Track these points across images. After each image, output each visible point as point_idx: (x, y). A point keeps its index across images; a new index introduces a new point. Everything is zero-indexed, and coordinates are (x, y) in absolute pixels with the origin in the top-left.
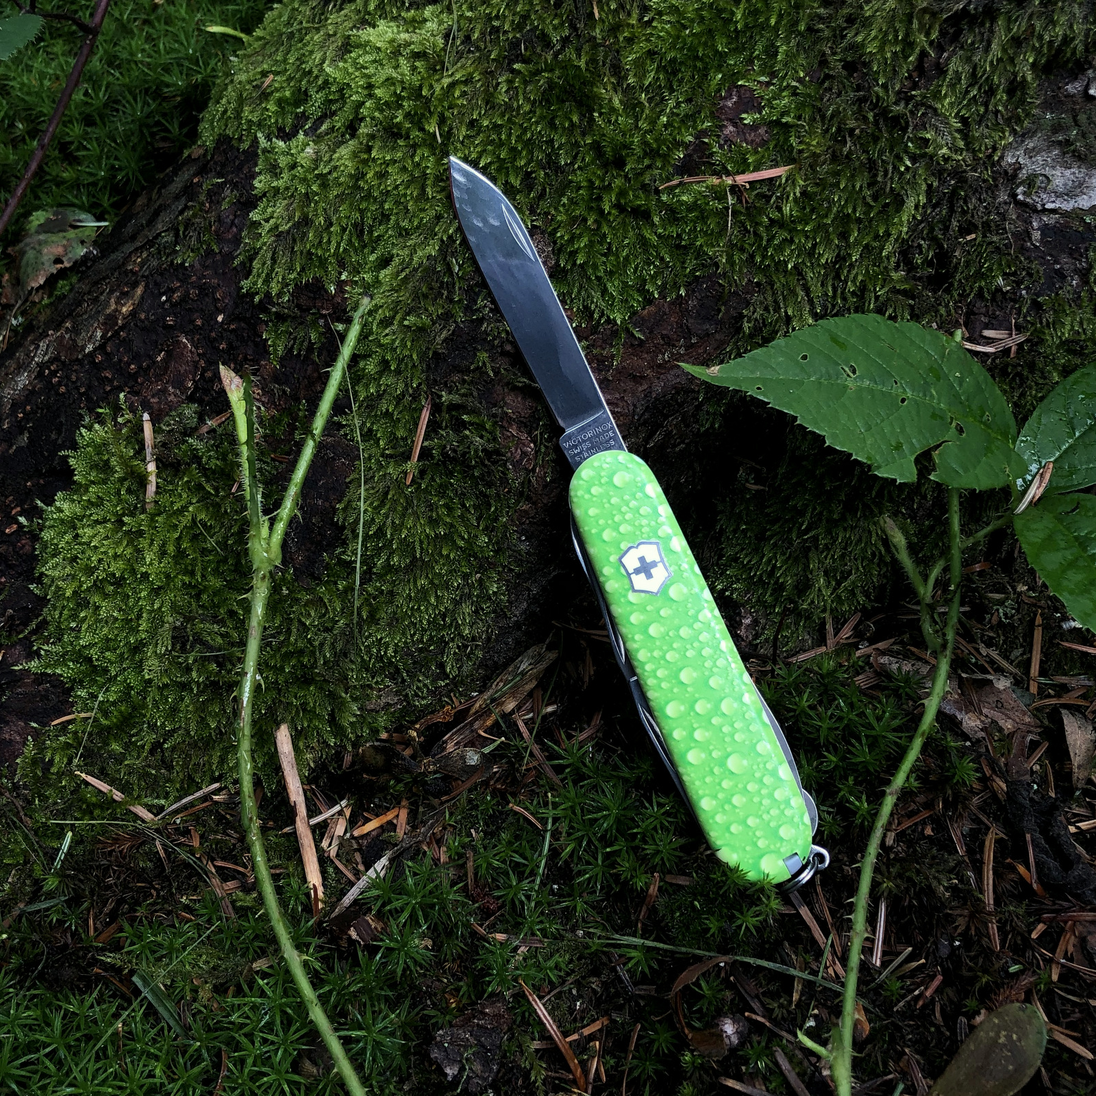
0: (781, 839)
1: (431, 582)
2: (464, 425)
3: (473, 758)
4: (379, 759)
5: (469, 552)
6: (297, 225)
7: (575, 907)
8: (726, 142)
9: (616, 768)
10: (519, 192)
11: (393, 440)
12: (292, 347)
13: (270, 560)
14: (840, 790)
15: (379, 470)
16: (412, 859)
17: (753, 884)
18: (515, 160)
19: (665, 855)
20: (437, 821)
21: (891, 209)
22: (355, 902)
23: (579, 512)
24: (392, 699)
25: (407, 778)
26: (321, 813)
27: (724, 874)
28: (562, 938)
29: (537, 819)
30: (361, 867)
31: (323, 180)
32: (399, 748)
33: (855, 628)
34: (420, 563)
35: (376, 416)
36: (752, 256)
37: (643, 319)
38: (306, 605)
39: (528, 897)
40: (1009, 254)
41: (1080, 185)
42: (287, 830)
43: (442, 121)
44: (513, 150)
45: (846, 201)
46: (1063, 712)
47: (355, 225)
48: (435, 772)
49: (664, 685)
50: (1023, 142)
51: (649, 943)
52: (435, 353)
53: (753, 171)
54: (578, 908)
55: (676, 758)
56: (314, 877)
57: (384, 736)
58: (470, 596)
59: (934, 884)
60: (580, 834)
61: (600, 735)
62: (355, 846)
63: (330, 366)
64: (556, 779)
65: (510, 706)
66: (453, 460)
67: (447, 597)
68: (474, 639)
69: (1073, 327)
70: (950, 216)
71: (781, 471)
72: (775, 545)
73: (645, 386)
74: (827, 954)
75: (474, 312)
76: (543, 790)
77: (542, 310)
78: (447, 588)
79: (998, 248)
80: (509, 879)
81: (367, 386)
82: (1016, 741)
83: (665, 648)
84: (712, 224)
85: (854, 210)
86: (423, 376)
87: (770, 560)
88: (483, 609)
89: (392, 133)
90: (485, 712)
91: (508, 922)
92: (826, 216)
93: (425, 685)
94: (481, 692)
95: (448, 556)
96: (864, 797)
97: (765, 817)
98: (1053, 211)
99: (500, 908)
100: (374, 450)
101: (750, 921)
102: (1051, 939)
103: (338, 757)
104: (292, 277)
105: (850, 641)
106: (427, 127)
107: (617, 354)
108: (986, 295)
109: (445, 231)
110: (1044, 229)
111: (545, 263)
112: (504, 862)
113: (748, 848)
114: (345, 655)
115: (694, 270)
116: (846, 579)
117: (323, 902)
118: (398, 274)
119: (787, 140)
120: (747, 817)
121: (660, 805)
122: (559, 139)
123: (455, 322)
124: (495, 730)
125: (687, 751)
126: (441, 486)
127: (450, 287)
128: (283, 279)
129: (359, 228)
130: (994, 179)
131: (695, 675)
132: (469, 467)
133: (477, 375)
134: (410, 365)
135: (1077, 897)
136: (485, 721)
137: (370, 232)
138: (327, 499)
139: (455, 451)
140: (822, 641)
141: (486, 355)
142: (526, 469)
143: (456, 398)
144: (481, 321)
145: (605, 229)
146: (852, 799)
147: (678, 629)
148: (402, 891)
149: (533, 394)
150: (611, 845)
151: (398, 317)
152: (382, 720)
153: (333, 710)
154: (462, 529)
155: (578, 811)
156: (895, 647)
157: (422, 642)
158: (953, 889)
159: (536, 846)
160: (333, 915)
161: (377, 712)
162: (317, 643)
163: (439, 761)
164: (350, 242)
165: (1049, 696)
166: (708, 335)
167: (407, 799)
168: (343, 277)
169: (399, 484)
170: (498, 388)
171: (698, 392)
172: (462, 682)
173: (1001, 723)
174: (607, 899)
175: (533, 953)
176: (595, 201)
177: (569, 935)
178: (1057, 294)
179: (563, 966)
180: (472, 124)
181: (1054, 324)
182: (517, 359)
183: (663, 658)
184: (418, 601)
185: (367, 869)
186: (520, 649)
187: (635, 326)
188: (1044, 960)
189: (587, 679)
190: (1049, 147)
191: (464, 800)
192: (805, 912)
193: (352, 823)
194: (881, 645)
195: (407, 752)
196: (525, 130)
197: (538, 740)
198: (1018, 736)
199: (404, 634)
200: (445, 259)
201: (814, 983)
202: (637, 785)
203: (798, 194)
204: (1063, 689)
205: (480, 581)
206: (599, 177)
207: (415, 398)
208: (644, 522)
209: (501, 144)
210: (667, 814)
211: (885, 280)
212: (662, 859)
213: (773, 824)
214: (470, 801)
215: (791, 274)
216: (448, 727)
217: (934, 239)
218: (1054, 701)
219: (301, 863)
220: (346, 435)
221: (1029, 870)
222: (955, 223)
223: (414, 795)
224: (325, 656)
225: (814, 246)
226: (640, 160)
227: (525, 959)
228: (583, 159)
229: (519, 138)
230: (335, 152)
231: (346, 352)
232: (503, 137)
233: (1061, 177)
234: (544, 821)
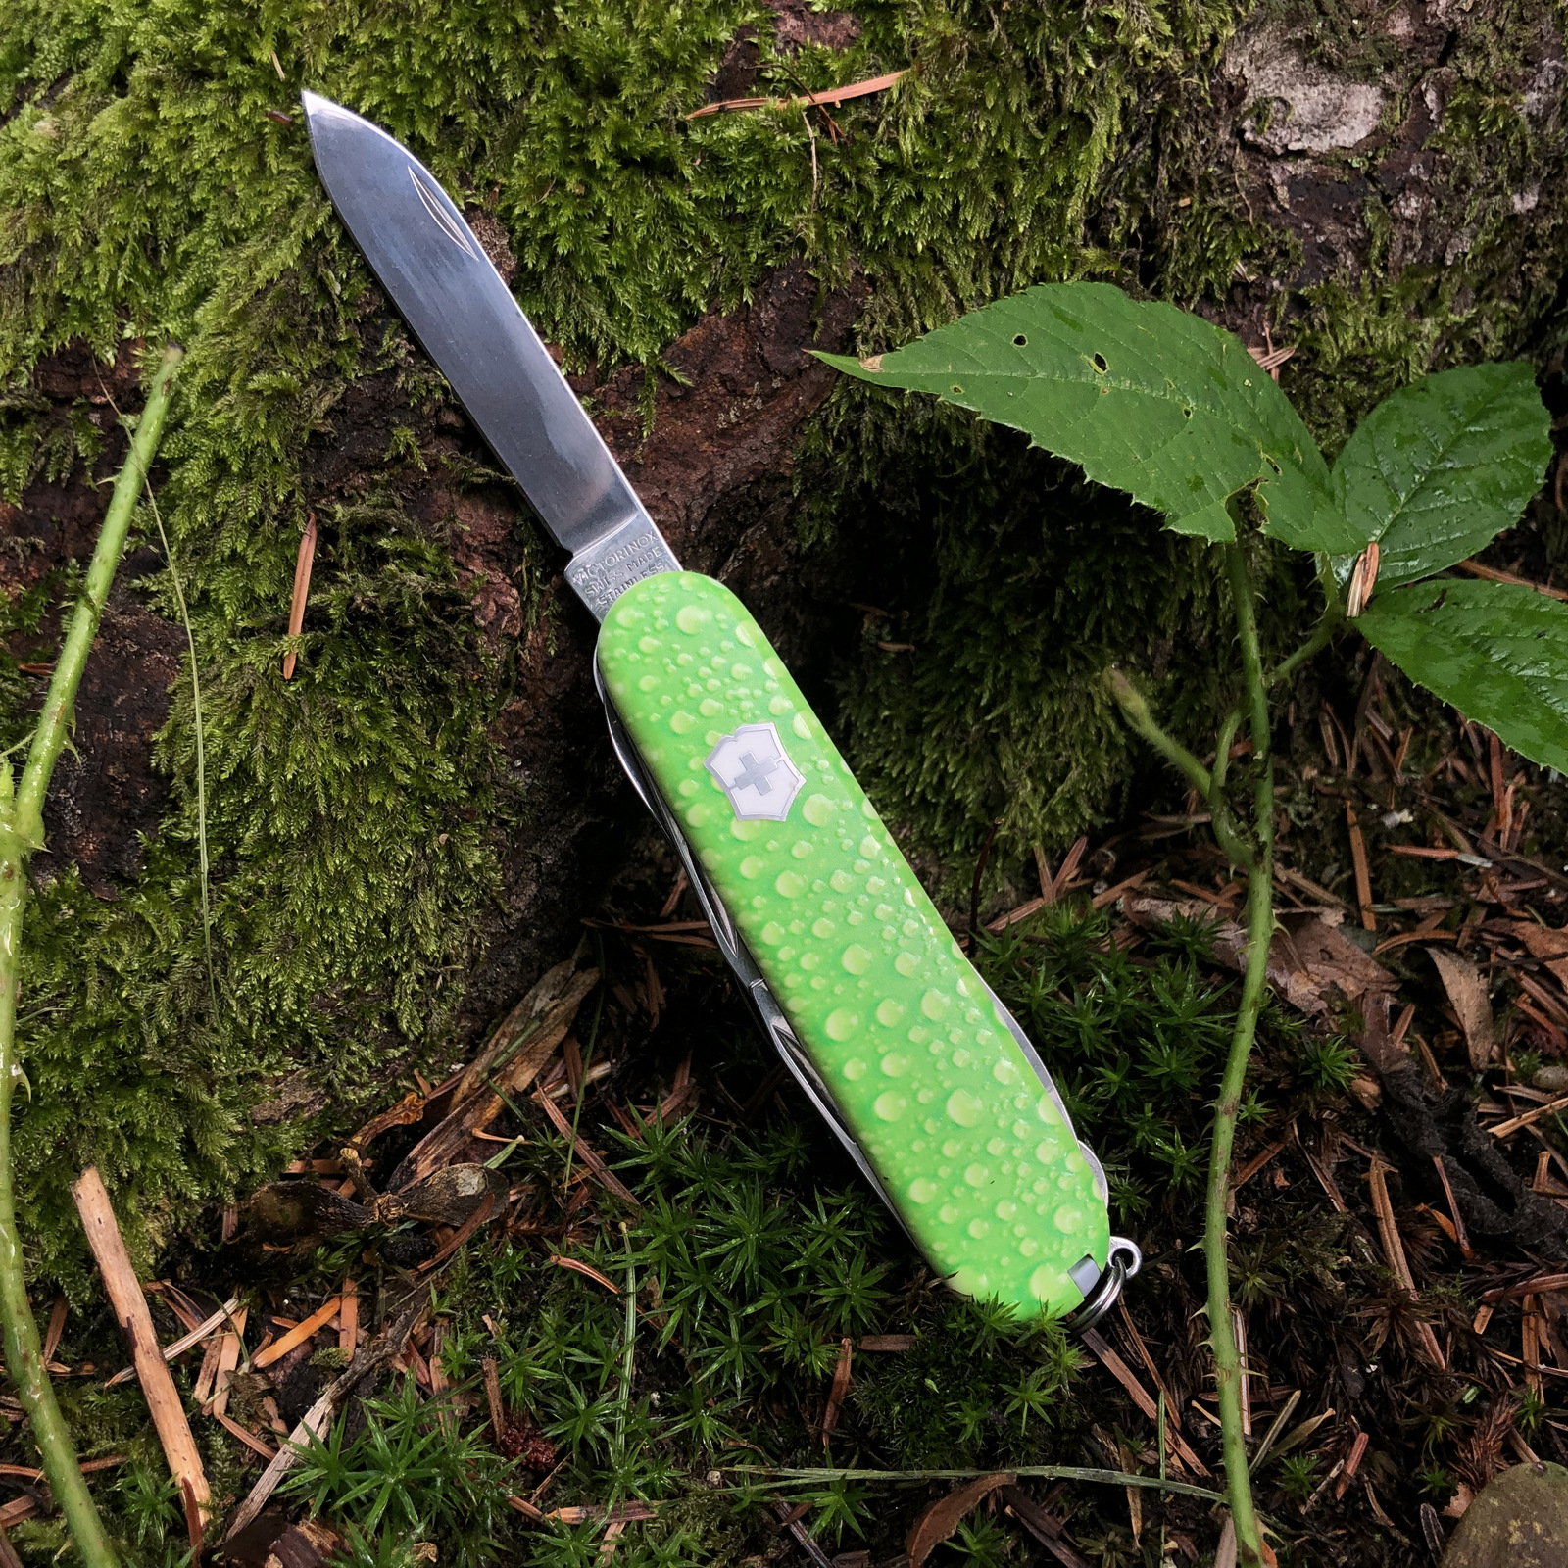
0: (1060, 1235)
1: (355, 859)
2: (383, 557)
3: (470, 1181)
4: (291, 1212)
5: (422, 796)
6: (34, 250)
7: (700, 1428)
8: (787, 43)
9: (735, 1154)
10: (436, 151)
11: (250, 602)
12: (44, 468)
13: (20, 840)
14: (1134, 1131)
15: (227, 662)
16: (378, 1393)
17: (1024, 1326)
18: (423, 95)
19: (856, 1300)
20: (416, 1311)
21: (1071, 142)
22: (273, 1500)
23: (620, 688)
24: (305, 1095)
25: (349, 1238)
26: (186, 1332)
27: (971, 1317)
28: (684, 1492)
29: (607, 1275)
30: (279, 1426)
31: (75, 170)
32: (327, 1185)
33: (1082, 862)
34: (328, 826)
35: (213, 566)
36: (857, 229)
37: (684, 350)
38: (109, 933)
39: (611, 1428)
40: (1247, 223)
41: (1337, 109)
42: (121, 1376)
43: (283, 43)
44: (418, 81)
45: (999, 130)
46: (1432, 951)
47: (142, 240)
48: (401, 1220)
49: (815, 983)
50: (1247, 39)
51: (853, 1474)
52: (314, 434)
53: (842, 85)
54: (706, 1431)
55: (854, 1114)
56: (185, 1464)
57: (295, 1167)
58: (431, 879)
59: (1318, 1268)
60: (690, 1289)
61: (693, 1103)
62: (262, 1385)
63: (115, 472)
64: (628, 1197)
65: (524, 1078)
66: (371, 621)
67: (389, 884)
68: (447, 960)
69: (1357, 332)
70: (1156, 161)
71: (933, 615)
72: (940, 737)
73: (701, 473)
74: (1164, 1433)
75: (377, 361)
76: (608, 1218)
77: (502, 347)
78: (387, 868)
79: (1227, 217)
80: (571, 1399)
81: (190, 512)
82: (1368, 1008)
83: (809, 914)
84: (785, 172)
85: (1013, 146)
86: (296, 479)
87: (935, 764)
88: (457, 902)
89: (195, 72)
90: (481, 1095)
91: (577, 1481)
92: (969, 155)
93: (363, 1060)
94: (468, 1062)
95: (381, 805)
96: (1177, 1136)
97: (1027, 1198)
98: (1301, 154)
99: (559, 1457)
100: (215, 627)
101: (1033, 1395)
102: (1508, 1331)
103: (211, 1219)
104: (31, 342)
105: (1080, 883)
106: (256, 55)
107: (646, 413)
108: (1219, 296)
109: (310, 220)
110: (1292, 182)
111: (498, 265)
112: (555, 1368)
113: (1005, 1261)
114: (200, 1019)
115: (763, 257)
116: (1062, 780)
117: (208, 1508)
118: (229, 304)
119: (890, 31)
120: (995, 1204)
121: (830, 1211)
122: (499, 54)
123: (346, 380)
124: (505, 1124)
125: (873, 1099)
126: (353, 675)
127: (329, 319)
128: (15, 348)
129: (149, 246)
130: (1215, 99)
131: (868, 956)
132: (403, 632)
133: (397, 470)
134: (268, 461)
135: (1535, 1249)
136: (483, 1110)
137: (172, 249)
138: (133, 729)
139: (372, 605)
140: (1033, 890)
141: (409, 433)
142: (508, 636)
143: (362, 510)
144: (394, 371)
145: (600, 194)
146: (1159, 1142)
147: (827, 877)
148: (363, 1463)
149: (506, 496)
150: (751, 1302)
151: (236, 378)
152: (288, 1138)
153: (188, 1131)
154: (402, 752)
155: (682, 1247)
156: (1150, 886)
157: (347, 978)
158: (1344, 1273)
159: (611, 1327)
160: (232, 1533)
161: (277, 1123)
162: (140, 1005)
163: (407, 1196)
164: (134, 270)
165: (1395, 933)
166: (800, 372)
167: (354, 1278)
168: (128, 333)
169: (271, 680)
170: (442, 496)
171: (791, 481)
172: (432, 1047)
173: (1340, 983)
174: (754, 1403)
175: (636, 1532)
176: (574, 153)
177: (697, 1486)
178: (1327, 281)
179: (695, 1547)
180: (338, 45)
181: (1331, 326)
182: (470, 438)
183: (808, 932)
184: (332, 897)
185: (291, 1427)
186: (532, 974)
187: (673, 362)
188: (1510, 1370)
189: (655, 1010)
190: (1283, 51)
191: (462, 1263)
192: (1110, 1360)
193: (252, 1340)
194: (1134, 881)
195: (345, 1191)
196: (435, 47)
197: (588, 1128)
198: (1370, 999)
199: (311, 964)
200: (313, 274)
201: (1158, 1490)
202: (780, 1179)
203: (921, 119)
204: (1411, 918)
205: (449, 847)
206: (577, 110)
207: (284, 522)
208: (742, 691)
209: (395, 72)
210: (846, 1223)
211: (1074, 263)
212: (852, 1311)
213: (1041, 1209)
214: (474, 1263)
215: (923, 259)
216: (415, 1132)
217: (1132, 200)
218: (1406, 938)
219: (154, 1436)
220: (160, 609)
221: (1451, 1219)
222: (1163, 174)
223: (368, 1268)
224: (159, 1028)
225: (956, 208)
226: (644, 81)
227: (621, 1548)
228: (545, 87)
229: (426, 59)
230: (90, 120)
231: (142, 448)
232: (397, 59)
233: (1306, 100)
234: (620, 1277)
